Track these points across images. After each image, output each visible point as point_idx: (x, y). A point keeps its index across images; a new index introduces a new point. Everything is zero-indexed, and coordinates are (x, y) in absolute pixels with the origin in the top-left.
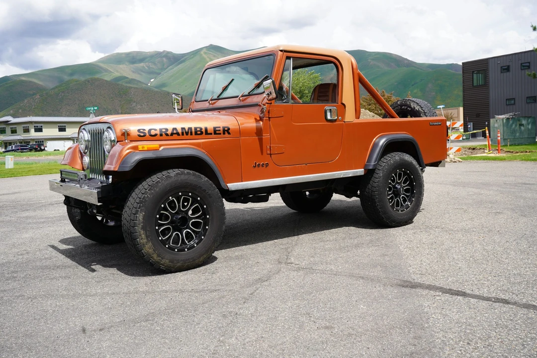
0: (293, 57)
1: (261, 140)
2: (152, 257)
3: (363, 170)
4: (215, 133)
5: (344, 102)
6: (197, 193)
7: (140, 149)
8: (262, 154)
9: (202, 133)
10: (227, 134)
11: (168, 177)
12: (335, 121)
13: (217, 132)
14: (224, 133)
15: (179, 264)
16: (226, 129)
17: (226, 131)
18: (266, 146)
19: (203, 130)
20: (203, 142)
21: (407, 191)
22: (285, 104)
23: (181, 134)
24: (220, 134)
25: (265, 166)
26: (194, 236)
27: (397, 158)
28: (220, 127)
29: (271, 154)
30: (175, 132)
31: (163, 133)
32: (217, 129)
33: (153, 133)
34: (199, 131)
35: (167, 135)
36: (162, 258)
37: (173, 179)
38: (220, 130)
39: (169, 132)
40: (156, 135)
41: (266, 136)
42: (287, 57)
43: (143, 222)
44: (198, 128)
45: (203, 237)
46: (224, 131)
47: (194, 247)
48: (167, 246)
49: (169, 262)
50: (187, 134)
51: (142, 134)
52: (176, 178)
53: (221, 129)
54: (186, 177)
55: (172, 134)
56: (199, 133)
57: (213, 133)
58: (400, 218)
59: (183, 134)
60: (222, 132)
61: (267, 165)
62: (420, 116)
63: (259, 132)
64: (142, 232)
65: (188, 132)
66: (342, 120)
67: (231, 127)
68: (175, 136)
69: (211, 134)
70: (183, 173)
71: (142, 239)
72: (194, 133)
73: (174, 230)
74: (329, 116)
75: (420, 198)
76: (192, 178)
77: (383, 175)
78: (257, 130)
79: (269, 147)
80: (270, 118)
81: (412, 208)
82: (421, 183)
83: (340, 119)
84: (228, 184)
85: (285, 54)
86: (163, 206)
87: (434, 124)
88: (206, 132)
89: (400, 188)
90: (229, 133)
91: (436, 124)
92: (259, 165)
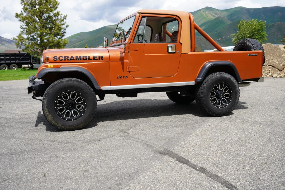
0: (147, 16)
1: (123, 64)
2: (52, 122)
3: (194, 82)
5: (181, 42)
6: (79, 91)
7: (49, 67)
8: (123, 71)
9: (86, 59)
11: (62, 82)
12: (175, 53)
13: (95, 59)
14: (99, 59)
15: (67, 127)
17: (101, 58)
18: (126, 67)
19: (88, 58)
20: (86, 64)
21: (226, 95)
22: (140, 43)
23: (75, 60)
24: (97, 60)
25: (125, 78)
26: (78, 113)
27: (218, 76)
28: (97, 56)
29: (129, 72)
30: (72, 58)
31: (66, 59)
32: (95, 57)
33: (61, 58)
34: (85, 58)
35: (68, 60)
36: (58, 123)
37: (64, 83)
38: (97, 58)
39: (69, 59)
40: (62, 60)
41: (126, 61)
42: (142, 16)
43: (47, 104)
44: (85, 56)
45: (82, 114)
46: (99, 58)
47: (77, 119)
48: (61, 117)
49: (62, 125)
50: (78, 59)
51: (55, 59)
52: (66, 83)
53: (98, 57)
54: (72, 82)
55: (70, 60)
56: (85, 59)
57: (93, 59)
58: (219, 111)
59: (76, 59)
61: (127, 77)
62: (251, 50)
63: (122, 59)
64: (46, 109)
65: (79, 59)
66: (180, 52)
67: (104, 56)
68: (72, 61)
69: (92, 60)
70: (70, 80)
71: (46, 113)
72: (82, 59)
73: (67, 109)
74: (170, 50)
75: (235, 100)
76: (75, 83)
77: (207, 86)
78: (120, 58)
79: (128, 67)
80: (129, 51)
81: (228, 106)
82: (236, 91)
83: (178, 52)
84: (101, 87)
85: (141, 14)
86: (58, 97)
87: (252, 55)
88: (89, 58)
89: (220, 94)
90: (102, 59)
91: (253, 55)
92: (121, 77)
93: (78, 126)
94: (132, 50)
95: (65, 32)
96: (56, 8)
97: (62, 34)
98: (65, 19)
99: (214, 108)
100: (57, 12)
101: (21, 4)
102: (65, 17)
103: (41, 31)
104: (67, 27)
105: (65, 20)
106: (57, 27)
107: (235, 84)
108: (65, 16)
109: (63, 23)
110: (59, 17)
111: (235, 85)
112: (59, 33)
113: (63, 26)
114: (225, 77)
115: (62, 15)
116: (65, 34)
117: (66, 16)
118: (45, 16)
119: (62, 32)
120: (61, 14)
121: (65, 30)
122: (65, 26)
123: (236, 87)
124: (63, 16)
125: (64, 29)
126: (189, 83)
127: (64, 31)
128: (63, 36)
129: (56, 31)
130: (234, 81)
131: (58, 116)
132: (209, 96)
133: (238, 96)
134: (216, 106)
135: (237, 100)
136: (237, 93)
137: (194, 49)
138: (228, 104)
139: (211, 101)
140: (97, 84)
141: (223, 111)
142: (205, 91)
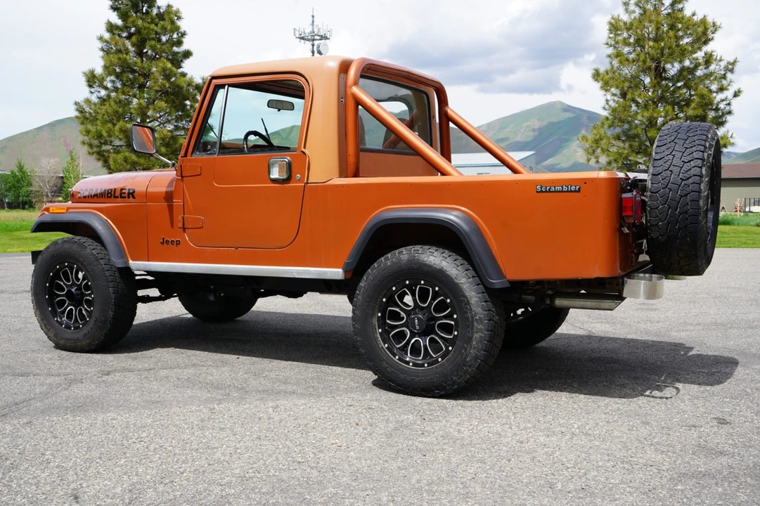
0: (229, 85)
1: (171, 208)
3: (342, 270)
4: (121, 197)
7: (51, 212)
8: (172, 226)
9: (112, 194)
10: (131, 199)
12: (286, 181)
13: (123, 195)
15: (62, 342)
16: (131, 191)
18: (178, 216)
20: (107, 207)
22: (206, 156)
24: (125, 197)
25: (175, 243)
28: (126, 189)
29: (184, 229)
38: (124, 193)
41: (177, 202)
42: (216, 85)
46: (129, 194)
48: (56, 319)
49: (54, 336)
52: (60, 246)
53: (127, 191)
56: (109, 195)
60: (126, 195)
61: (178, 243)
63: (169, 197)
66: (303, 180)
67: (137, 189)
68: (95, 199)
73: (69, 304)
74: (275, 174)
75: (466, 350)
78: (166, 193)
79: (180, 218)
80: (182, 177)
81: (441, 366)
82: (468, 318)
83: (298, 178)
84: (131, 262)
85: (214, 81)
86: (51, 274)
87: (553, 189)
88: (115, 194)
89: (414, 319)
90: (134, 197)
91: (559, 188)
92: (167, 241)
93: (79, 344)
94: (188, 175)
95: (730, 113)
96: (706, 43)
97: (721, 117)
98: (732, 71)
100: (705, 54)
101: (607, 44)
102: (731, 67)
104: (736, 95)
105: (729, 75)
107: (462, 291)
108: (732, 61)
109: (723, 85)
110: (712, 67)
111: (465, 296)
113: (720, 96)
114: (426, 265)
115: (720, 60)
116: (729, 118)
117: (733, 63)
118: (673, 69)
119: (721, 114)
120: (718, 58)
121: (729, 104)
122: (728, 94)
123: (468, 303)
124: (723, 64)
125: (725, 103)
126: (327, 273)
127: (728, 108)
128: (722, 124)
129: (694, 109)
130: (463, 280)
131: (51, 316)
132: (375, 322)
133: (475, 334)
134: (397, 357)
135: (471, 348)
136: (473, 325)
137: (351, 168)
138: (442, 360)
139: (380, 339)
140: (122, 255)
141: (418, 377)
142: (360, 304)
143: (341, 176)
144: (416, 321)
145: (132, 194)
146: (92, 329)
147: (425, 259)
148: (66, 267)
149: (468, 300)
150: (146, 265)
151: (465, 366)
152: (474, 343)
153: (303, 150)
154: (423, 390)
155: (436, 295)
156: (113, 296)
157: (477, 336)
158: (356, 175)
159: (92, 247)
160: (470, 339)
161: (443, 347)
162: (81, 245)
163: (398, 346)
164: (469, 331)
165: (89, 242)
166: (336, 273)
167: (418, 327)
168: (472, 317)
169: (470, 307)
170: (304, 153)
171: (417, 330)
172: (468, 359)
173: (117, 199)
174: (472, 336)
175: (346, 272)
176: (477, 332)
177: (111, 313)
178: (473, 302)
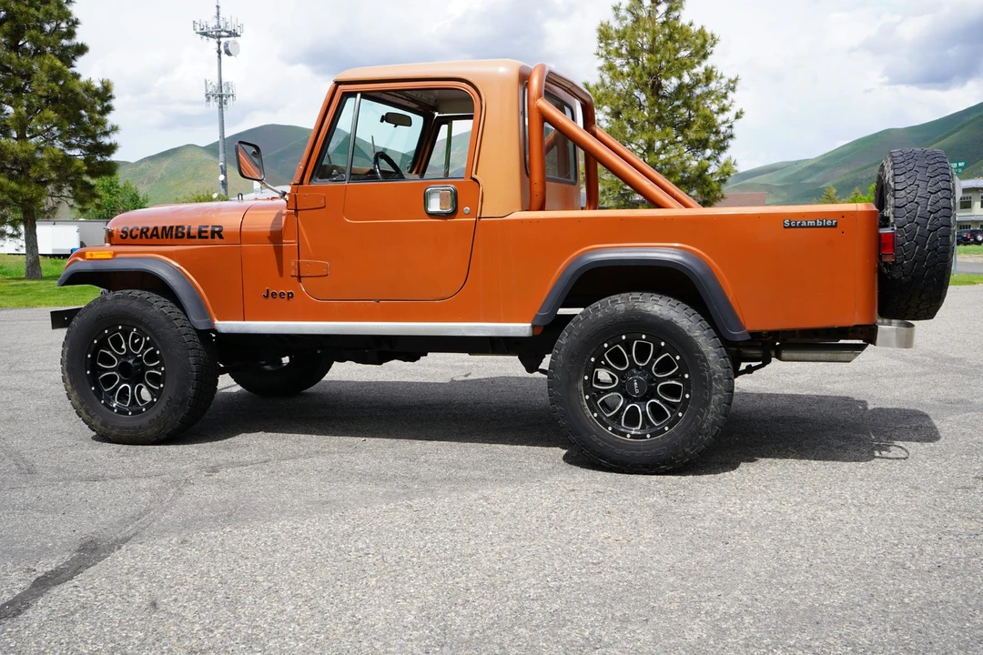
0: (361, 91)
1: (279, 251)
3: (530, 325)
4: (200, 237)
7: (87, 258)
8: (281, 275)
9: (183, 234)
10: (217, 239)
12: (451, 215)
13: (203, 234)
15: (115, 432)
16: (217, 229)
18: (290, 261)
22: (334, 184)
24: (207, 237)
25: (286, 297)
27: (620, 307)
28: (207, 226)
29: (299, 277)
36: (92, 417)
38: (206, 232)
41: (289, 243)
42: (344, 92)
45: (155, 400)
46: (213, 233)
47: (142, 412)
48: (103, 402)
49: (102, 425)
53: (209, 229)
56: (180, 235)
58: (619, 451)
60: (209, 234)
61: (290, 296)
63: (276, 237)
66: (475, 213)
67: (226, 229)
68: (155, 239)
69: (194, 237)
71: (67, 384)
73: (122, 380)
74: (435, 205)
75: (702, 415)
76: (135, 305)
77: (567, 343)
78: (271, 232)
79: (293, 264)
80: (296, 210)
81: (669, 435)
82: (705, 378)
83: (466, 212)
84: (217, 322)
85: (341, 87)
86: (95, 342)
87: (805, 224)
88: (189, 233)
89: (632, 381)
90: (221, 237)
91: (811, 223)
92: (274, 295)
93: (142, 433)
94: (306, 207)
95: (731, 136)
96: (705, 57)
97: (722, 141)
98: (733, 89)
99: (598, 436)
100: (706, 70)
101: (598, 54)
102: (732, 86)
103: (646, 137)
104: (738, 116)
105: (730, 94)
106: (700, 121)
107: (697, 346)
108: (733, 79)
109: (724, 105)
110: (713, 85)
112: (707, 140)
113: (720, 118)
114: (650, 316)
115: (721, 77)
116: (730, 142)
117: (735, 81)
118: (670, 84)
119: (722, 138)
120: (719, 75)
121: (731, 127)
122: (730, 115)
123: (705, 360)
124: (724, 82)
125: (727, 125)
126: (508, 329)
127: (729, 131)
128: (723, 149)
129: (696, 131)
130: (698, 333)
131: (95, 398)
132: (580, 386)
133: (714, 397)
134: (610, 428)
135: (708, 413)
136: (711, 385)
137: (537, 200)
138: (670, 428)
139: (587, 407)
140: (204, 312)
141: (639, 450)
142: (561, 365)
143: (524, 209)
144: (636, 384)
145: (217, 233)
146: (163, 412)
147: (649, 309)
148: (119, 331)
149: (705, 357)
150: (243, 326)
151: (700, 434)
152: (712, 406)
153: (474, 176)
154: (646, 466)
155: (659, 351)
156: (194, 368)
157: (715, 398)
158: (542, 208)
159: (161, 304)
160: (707, 403)
161: (668, 413)
162: (142, 301)
163: (608, 415)
164: (706, 394)
165: (154, 297)
166: (522, 328)
167: (637, 391)
168: (710, 376)
169: (708, 364)
170: (475, 180)
171: (637, 394)
172: (705, 426)
173: (193, 240)
174: (710, 398)
175: (534, 327)
176: (715, 394)
177: (191, 391)
178: (710, 358)
